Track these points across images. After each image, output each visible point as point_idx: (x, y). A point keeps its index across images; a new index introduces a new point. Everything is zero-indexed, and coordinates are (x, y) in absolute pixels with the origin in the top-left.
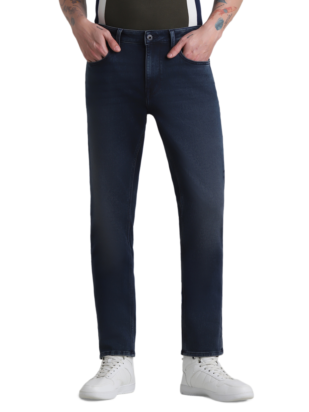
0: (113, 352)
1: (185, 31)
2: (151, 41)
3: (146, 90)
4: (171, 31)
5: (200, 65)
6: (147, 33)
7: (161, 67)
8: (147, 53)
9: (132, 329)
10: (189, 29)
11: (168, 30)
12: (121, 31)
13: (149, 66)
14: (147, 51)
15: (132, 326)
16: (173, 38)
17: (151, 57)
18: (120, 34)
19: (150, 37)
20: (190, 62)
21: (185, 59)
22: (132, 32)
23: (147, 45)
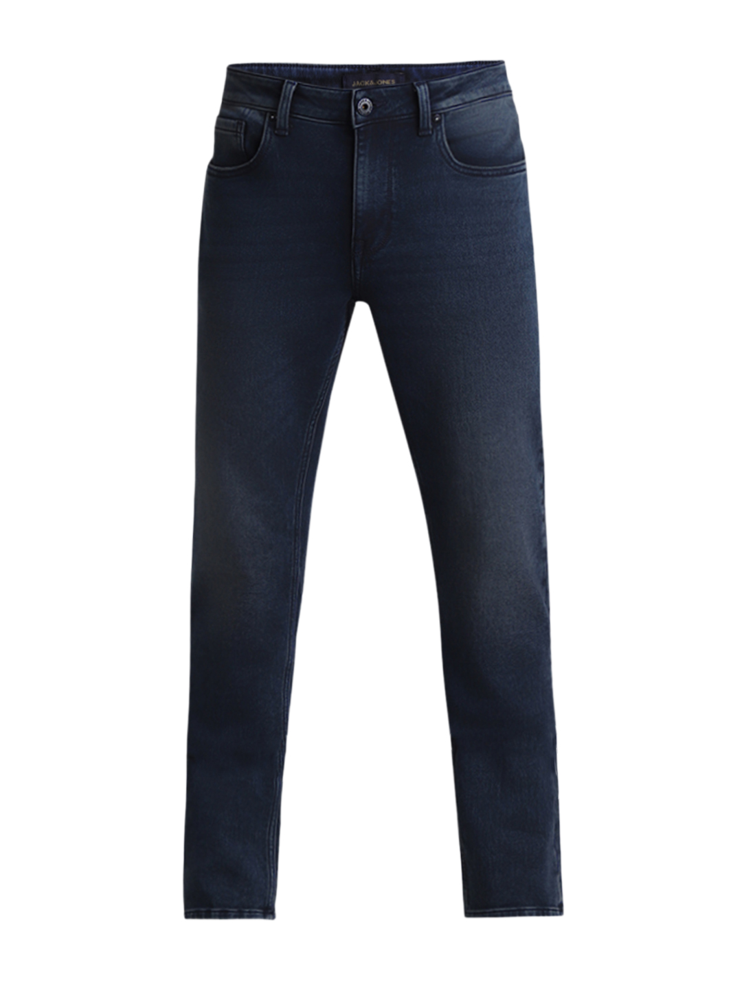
0: (215, 912)
1: (456, 83)
2: (369, 115)
3: (353, 243)
4: (419, 85)
5: (493, 176)
6: (359, 96)
7: (394, 185)
8: (357, 149)
9: (271, 853)
10: (467, 77)
11: (412, 84)
12: (294, 87)
13: (363, 183)
14: (358, 145)
15: (271, 843)
16: (425, 103)
17: (367, 162)
18: (289, 95)
19: (366, 106)
20: (466, 171)
21: (452, 164)
22: (319, 92)
23: (357, 126)
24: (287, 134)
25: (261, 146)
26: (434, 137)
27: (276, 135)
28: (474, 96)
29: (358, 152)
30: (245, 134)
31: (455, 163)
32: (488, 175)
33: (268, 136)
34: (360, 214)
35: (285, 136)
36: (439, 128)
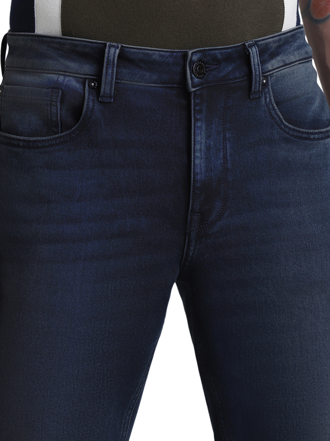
1: (276, 44)
3: (189, 216)
4: (251, 46)
5: (318, 139)
6: (193, 58)
7: (228, 151)
8: (194, 114)
11: (244, 45)
12: (118, 51)
13: (201, 150)
14: (195, 108)
16: (257, 66)
17: (204, 127)
18: (114, 59)
19: (201, 69)
20: (295, 134)
21: (283, 127)
22: (148, 54)
23: (193, 89)
24: (112, 101)
25: (83, 116)
26: (263, 99)
27: (100, 102)
28: (292, 58)
29: (194, 117)
30: (62, 102)
31: (285, 125)
32: (314, 139)
33: (91, 104)
34: (198, 185)
35: (110, 103)
36: (267, 90)
